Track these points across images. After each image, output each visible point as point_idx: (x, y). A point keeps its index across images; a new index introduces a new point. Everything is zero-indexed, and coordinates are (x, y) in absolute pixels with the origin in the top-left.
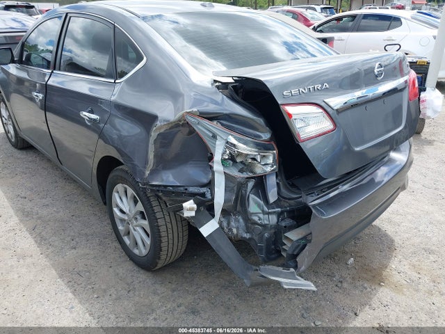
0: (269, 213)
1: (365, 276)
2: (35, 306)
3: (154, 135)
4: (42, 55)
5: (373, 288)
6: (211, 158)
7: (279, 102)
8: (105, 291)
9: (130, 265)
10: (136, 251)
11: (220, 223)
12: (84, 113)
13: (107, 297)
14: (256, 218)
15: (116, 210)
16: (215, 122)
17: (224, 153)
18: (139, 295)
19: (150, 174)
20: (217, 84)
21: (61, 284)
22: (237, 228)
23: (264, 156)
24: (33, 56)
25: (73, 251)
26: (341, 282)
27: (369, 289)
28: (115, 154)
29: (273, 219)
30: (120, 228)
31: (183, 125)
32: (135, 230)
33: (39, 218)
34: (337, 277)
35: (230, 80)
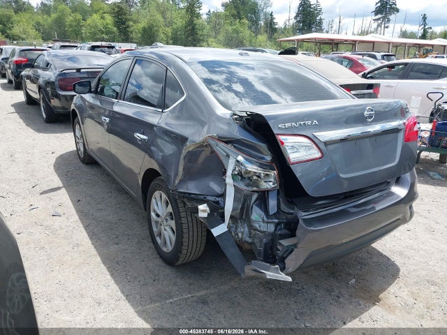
0: (268, 223)
1: (362, 295)
2: (81, 281)
3: (184, 152)
4: (113, 87)
5: (367, 305)
6: (225, 173)
7: (275, 133)
8: (135, 278)
9: (159, 261)
10: (165, 249)
11: (229, 227)
12: (137, 134)
13: (136, 283)
14: (257, 226)
15: (153, 214)
16: (230, 145)
17: (234, 170)
18: (162, 285)
19: (179, 183)
20: (236, 117)
21: (103, 268)
22: (242, 233)
23: (267, 175)
24: (106, 88)
25: (116, 246)
26: (338, 297)
27: (363, 306)
28: (156, 167)
29: (271, 228)
30: (155, 229)
31: (206, 146)
32: (165, 230)
33: (93, 219)
34: (336, 293)
35: (245, 114)
